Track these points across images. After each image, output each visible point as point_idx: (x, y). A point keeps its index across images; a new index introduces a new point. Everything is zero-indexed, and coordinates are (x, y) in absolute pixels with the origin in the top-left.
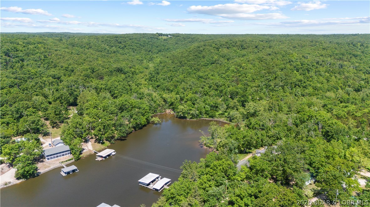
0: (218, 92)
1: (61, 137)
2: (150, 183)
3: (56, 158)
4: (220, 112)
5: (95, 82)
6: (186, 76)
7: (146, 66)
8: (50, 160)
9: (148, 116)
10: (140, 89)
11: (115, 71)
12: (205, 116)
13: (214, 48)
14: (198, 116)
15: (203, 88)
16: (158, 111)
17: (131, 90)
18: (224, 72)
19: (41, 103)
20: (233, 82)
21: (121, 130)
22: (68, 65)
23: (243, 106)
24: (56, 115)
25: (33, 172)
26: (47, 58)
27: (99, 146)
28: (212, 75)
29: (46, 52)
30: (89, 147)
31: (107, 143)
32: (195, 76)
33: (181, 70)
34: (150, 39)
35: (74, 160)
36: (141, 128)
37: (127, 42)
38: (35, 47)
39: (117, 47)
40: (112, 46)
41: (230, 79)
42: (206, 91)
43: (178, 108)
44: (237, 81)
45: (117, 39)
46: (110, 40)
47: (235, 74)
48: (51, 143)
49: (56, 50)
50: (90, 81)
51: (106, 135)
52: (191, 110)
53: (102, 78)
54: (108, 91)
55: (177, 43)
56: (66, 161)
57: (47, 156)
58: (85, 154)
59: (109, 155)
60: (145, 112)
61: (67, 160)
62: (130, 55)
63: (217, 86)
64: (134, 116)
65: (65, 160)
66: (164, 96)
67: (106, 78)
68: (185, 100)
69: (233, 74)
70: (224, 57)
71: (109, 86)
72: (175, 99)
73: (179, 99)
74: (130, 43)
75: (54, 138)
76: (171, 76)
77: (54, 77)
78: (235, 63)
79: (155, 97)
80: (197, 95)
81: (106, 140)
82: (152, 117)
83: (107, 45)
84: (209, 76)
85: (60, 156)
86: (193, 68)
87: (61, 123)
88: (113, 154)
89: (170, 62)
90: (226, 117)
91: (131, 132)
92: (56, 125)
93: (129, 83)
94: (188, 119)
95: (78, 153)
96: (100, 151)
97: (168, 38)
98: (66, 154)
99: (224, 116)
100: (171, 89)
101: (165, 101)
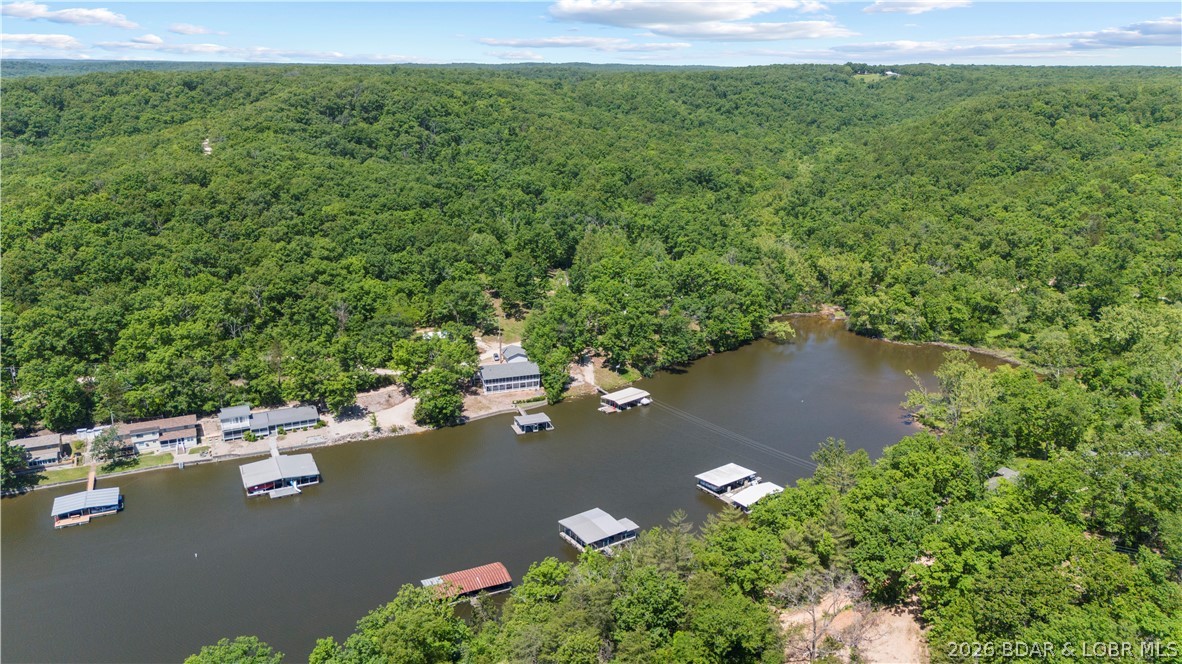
0: (1012, 262)
1: (524, 341)
2: (726, 486)
3: (506, 391)
4: (1005, 329)
5: (629, 210)
6: (910, 205)
7: (787, 169)
8: (492, 392)
9: (761, 317)
10: (754, 236)
11: (689, 179)
12: (947, 338)
13: (1037, 114)
14: (922, 332)
15: (957, 246)
16: (793, 306)
17: (725, 238)
18: (1053, 199)
19: (488, 252)
20: (1077, 233)
21: (674, 342)
22: (567, 158)
23: (1094, 314)
24: (519, 285)
25: (453, 412)
26: (517, 135)
27: (612, 378)
28: (1006, 208)
29: (515, 119)
30: (587, 377)
31: (635, 374)
32: (943, 207)
33: (901, 184)
34: (822, 83)
35: (545, 402)
36: (733, 348)
37: (743, 94)
38: (492, 106)
39: (713, 109)
40: (698, 106)
41: (1069, 223)
42: (968, 258)
43: (859, 302)
44: (1096, 233)
45: (716, 83)
46: (695, 85)
47: (1095, 206)
48: (498, 352)
49: (541, 115)
50: (616, 206)
51: (633, 351)
52: (903, 312)
53: (649, 200)
54: (658, 236)
55: (912, 98)
56: (528, 401)
57: (487, 382)
58: (574, 391)
59: (633, 404)
60: (752, 303)
61: (529, 398)
62: (746, 136)
63: (1013, 245)
64: (717, 311)
65: (526, 399)
66: (821, 262)
67: (660, 199)
68: (888, 279)
69: (1084, 209)
70: (1073, 147)
71: (665, 221)
72: (855, 273)
73: (869, 276)
74: (752, 96)
75: (507, 342)
76: (860, 204)
77: (527, 190)
78: (1106, 168)
79: (792, 263)
80: (934, 268)
81: (634, 365)
82: (772, 320)
83: (684, 102)
84: (993, 209)
85: (516, 386)
86: (943, 182)
87: (528, 308)
88: (645, 401)
89: (871, 157)
90: (1022, 346)
91: (704, 355)
92: (516, 312)
93: (724, 216)
94: (886, 340)
95: (558, 386)
96: (611, 391)
97: (882, 78)
98: (530, 385)
99: (1016, 343)
100: (850, 243)
101: (822, 277)
